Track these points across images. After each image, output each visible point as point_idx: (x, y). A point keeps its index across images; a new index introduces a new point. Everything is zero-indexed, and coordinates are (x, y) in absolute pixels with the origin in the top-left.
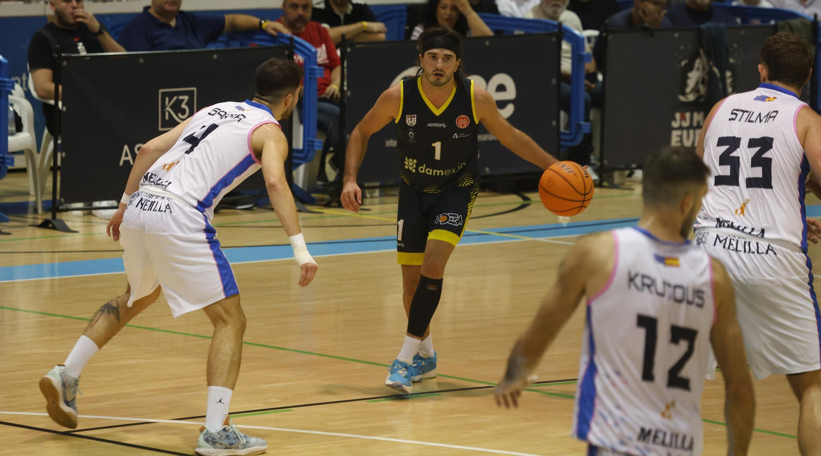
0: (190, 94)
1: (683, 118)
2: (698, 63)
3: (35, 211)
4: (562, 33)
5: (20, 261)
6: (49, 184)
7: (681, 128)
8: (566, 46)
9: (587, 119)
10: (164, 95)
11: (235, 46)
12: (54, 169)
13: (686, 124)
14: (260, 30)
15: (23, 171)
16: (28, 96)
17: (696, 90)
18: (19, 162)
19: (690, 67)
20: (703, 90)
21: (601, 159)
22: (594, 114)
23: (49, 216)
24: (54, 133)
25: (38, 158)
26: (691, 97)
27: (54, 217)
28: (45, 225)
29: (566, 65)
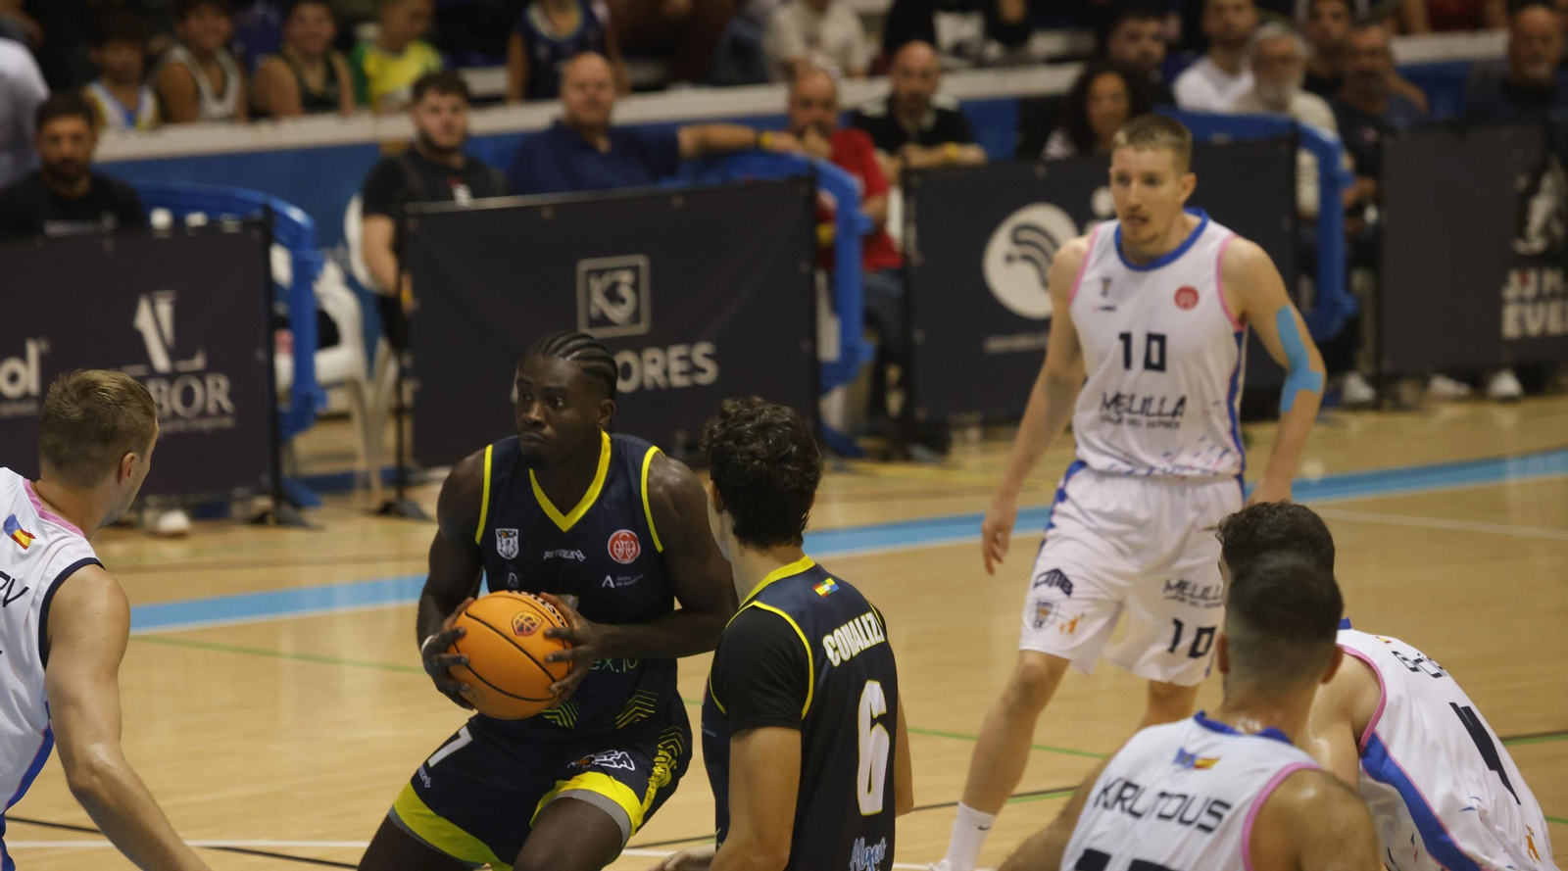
0: (635, 269)
1: (1524, 282)
2: (1548, 182)
3: (367, 486)
4: (1298, 136)
5: (344, 576)
6: (390, 436)
7: (1521, 300)
8: (1306, 160)
9: (1348, 287)
10: (590, 273)
11: (713, 180)
12: (399, 412)
13: (1530, 291)
14: (756, 150)
15: (342, 417)
16: (351, 282)
17: (1546, 230)
18: (338, 401)
19: (1533, 190)
20: (1558, 229)
21: (1377, 359)
22: (1360, 280)
23: (390, 494)
24: (398, 345)
25: (369, 393)
26: (1537, 244)
27: (401, 496)
28: (387, 510)
29: (1308, 194)
